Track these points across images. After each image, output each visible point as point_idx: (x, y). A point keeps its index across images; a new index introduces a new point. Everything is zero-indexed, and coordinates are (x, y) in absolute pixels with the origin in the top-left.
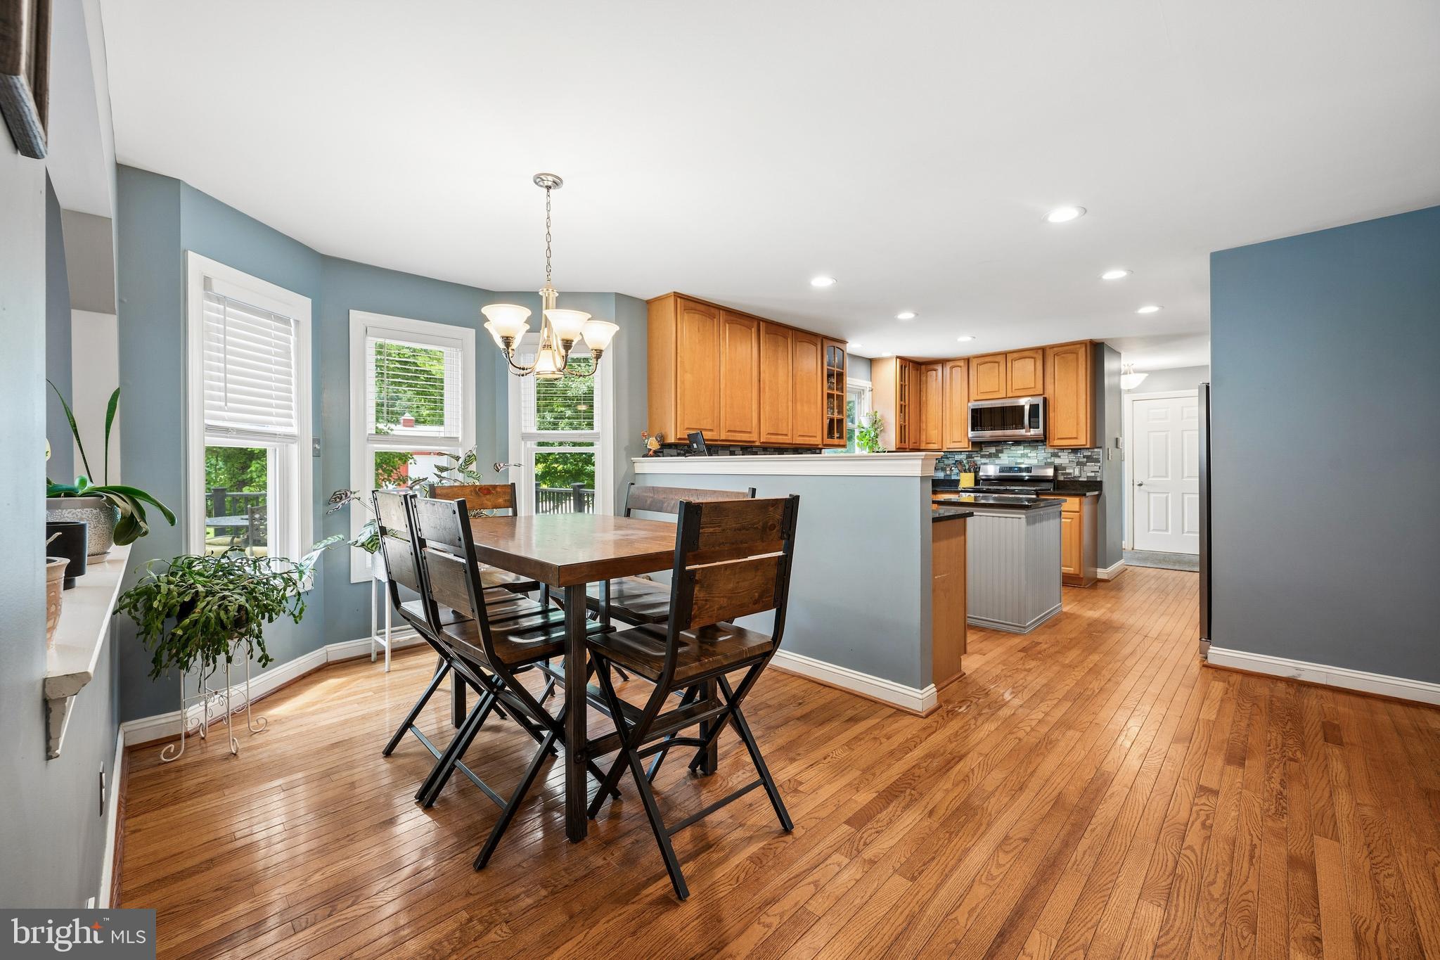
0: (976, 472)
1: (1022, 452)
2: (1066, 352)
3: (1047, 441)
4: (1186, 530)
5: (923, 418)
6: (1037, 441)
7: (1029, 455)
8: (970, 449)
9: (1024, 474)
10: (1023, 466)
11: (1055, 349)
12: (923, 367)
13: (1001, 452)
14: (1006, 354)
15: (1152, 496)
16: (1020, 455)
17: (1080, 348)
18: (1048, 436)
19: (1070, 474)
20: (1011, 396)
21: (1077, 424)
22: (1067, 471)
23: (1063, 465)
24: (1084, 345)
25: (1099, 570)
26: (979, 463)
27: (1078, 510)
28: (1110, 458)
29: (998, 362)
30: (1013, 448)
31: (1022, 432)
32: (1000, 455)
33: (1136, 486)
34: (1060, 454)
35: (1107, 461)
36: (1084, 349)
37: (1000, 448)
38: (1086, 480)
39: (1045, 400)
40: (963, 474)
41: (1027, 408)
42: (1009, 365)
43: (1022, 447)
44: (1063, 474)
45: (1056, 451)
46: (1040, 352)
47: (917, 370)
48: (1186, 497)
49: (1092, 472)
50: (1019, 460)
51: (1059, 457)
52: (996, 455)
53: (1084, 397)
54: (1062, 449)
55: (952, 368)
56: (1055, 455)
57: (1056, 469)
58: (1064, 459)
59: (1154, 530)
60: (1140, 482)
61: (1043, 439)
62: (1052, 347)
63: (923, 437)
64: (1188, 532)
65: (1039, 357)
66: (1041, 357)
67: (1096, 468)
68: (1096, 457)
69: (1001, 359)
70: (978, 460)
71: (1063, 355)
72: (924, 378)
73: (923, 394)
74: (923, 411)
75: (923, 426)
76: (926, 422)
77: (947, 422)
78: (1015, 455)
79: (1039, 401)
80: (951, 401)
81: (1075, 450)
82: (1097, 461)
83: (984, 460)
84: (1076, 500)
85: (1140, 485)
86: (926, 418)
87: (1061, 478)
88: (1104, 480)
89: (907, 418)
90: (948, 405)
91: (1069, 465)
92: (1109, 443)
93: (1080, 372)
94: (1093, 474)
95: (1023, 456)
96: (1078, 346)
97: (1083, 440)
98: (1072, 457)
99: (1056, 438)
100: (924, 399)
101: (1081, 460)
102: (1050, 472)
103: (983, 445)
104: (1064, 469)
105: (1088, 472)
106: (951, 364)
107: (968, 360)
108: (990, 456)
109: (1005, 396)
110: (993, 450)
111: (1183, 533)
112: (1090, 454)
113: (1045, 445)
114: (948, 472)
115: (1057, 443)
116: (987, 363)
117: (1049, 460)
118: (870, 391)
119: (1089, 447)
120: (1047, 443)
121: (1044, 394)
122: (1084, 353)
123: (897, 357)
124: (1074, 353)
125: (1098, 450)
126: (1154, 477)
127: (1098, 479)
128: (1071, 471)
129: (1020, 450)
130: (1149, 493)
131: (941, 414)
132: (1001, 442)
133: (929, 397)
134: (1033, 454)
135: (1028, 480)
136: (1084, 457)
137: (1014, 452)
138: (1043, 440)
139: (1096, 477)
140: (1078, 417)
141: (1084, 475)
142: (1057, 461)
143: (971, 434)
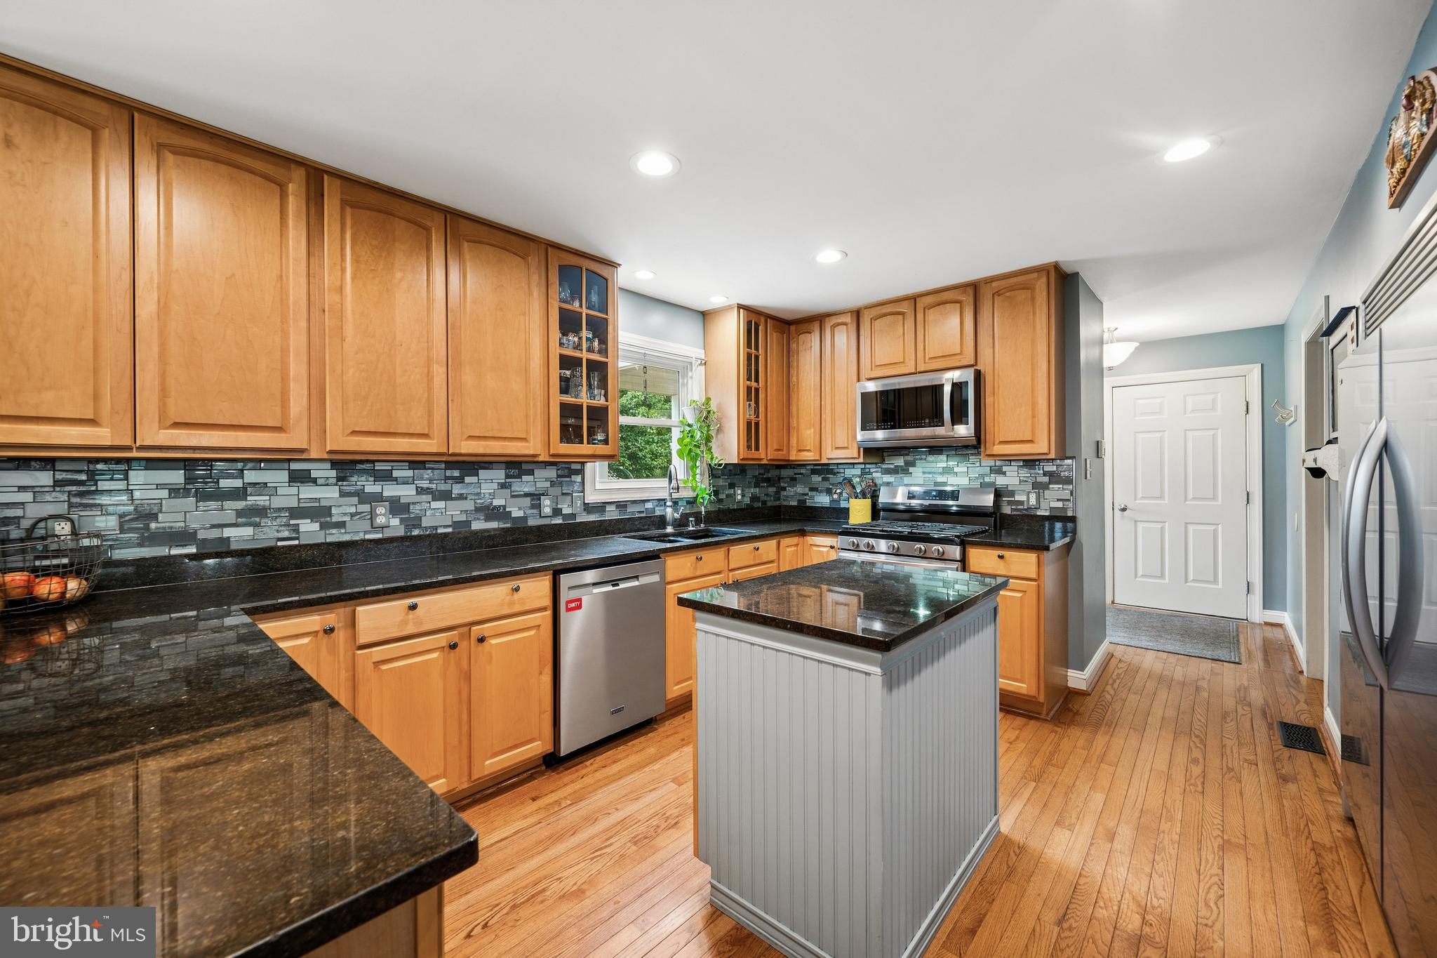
0: (875, 497)
1: (944, 465)
2: (1012, 288)
3: (982, 446)
4: (1191, 577)
5: (794, 409)
6: (966, 447)
7: (956, 470)
8: (861, 460)
9: (950, 503)
10: (948, 489)
11: (994, 284)
12: (793, 328)
13: (913, 464)
14: (914, 299)
15: (1140, 526)
16: (941, 470)
17: (1038, 278)
18: (982, 438)
19: (1021, 503)
20: (922, 370)
21: (1034, 416)
22: (1018, 498)
23: (1010, 488)
24: (1044, 273)
25: (1072, 673)
26: (879, 482)
27: (1034, 576)
28: (1088, 475)
29: (903, 314)
30: (931, 458)
31: (940, 431)
32: (911, 469)
33: (1117, 513)
34: (1005, 469)
35: (1084, 480)
36: (1044, 280)
37: (909, 458)
38: (1048, 514)
39: (978, 376)
40: (852, 501)
41: (947, 389)
42: (920, 317)
43: (944, 457)
44: (1010, 503)
45: (998, 463)
46: (970, 291)
47: (782, 333)
48: (1191, 528)
49: (1058, 500)
50: (940, 479)
51: (1004, 473)
52: (904, 470)
53: (1044, 367)
54: (1009, 459)
55: (834, 326)
56: (1000, 472)
57: (998, 494)
58: (1012, 478)
59: (1143, 576)
60: (1123, 506)
61: (975, 443)
62: (990, 280)
63: (794, 441)
64: (1194, 581)
65: (968, 299)
66: (971, 299)
67: (1066, 495)
68: (1066, 474)
69: (905, 307)
70: (878, 476)
71: (1008, 294)
72: (794, 346)
73: (793, 372)
74: (794, 401)
75: (794, 423)
76: (798, 417)
77: (827, 416)
78: (933, 470)
79: (967, 376)
80: (833, 381)
81: (1030, 463)
82: (1068, 481)
83: (887, 478)
84: (1031, 557)
85: (1124, 510)
86: (798, 410)
87: (1007, 510)
88: (1080, 515)
89: (761, 409)
90: (828, 388)
91: (1022, 487)
92: (1087, 451)
93: (1038, 327)
94: (1060, 505)
95: (947, 471)
96: (1035, 275)
97: (1042, 446)
98: (1025, 473)
99: (997, 442)
100: (794, 379)
101: (1039, 479)
102: (988, 500)
103: (885, 454)
104: (1012, 493)
105: (1052, 500)
106: (834, 320)
107: (857, 314)
108: (895, 471)
109: (913, 371)
110: (900, 461)
111: (1186, 581)
112: (1054, 468)
113: (979, 454)
114: (835, 496)
115: (999, 449)
116: (885, 315)
117: (987, 479)
118: (701, 364)
119: (1054, 457)
120: (982, 449)
121: (976, 365)
122: (1044, 287)
123: (740, 307)
124: (1028, 289)
125: (1069, 462)
126: (1143, 498)
127: (1070, 514)
128: (1023, 498)
129: (941, 462)
130: (1136, 522)
131: (818, 401)
132: (909, 448)
133: (801, 375)
134: (961, 469)
135: (957, 513)
136: (1045, 475)
137: (934, 465)
138: (976, 446)
139: (1064, 509)
140: (1034, 405)
141: (1044, 505)
142: (1000, 481)
143: (860, 436)
